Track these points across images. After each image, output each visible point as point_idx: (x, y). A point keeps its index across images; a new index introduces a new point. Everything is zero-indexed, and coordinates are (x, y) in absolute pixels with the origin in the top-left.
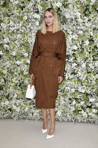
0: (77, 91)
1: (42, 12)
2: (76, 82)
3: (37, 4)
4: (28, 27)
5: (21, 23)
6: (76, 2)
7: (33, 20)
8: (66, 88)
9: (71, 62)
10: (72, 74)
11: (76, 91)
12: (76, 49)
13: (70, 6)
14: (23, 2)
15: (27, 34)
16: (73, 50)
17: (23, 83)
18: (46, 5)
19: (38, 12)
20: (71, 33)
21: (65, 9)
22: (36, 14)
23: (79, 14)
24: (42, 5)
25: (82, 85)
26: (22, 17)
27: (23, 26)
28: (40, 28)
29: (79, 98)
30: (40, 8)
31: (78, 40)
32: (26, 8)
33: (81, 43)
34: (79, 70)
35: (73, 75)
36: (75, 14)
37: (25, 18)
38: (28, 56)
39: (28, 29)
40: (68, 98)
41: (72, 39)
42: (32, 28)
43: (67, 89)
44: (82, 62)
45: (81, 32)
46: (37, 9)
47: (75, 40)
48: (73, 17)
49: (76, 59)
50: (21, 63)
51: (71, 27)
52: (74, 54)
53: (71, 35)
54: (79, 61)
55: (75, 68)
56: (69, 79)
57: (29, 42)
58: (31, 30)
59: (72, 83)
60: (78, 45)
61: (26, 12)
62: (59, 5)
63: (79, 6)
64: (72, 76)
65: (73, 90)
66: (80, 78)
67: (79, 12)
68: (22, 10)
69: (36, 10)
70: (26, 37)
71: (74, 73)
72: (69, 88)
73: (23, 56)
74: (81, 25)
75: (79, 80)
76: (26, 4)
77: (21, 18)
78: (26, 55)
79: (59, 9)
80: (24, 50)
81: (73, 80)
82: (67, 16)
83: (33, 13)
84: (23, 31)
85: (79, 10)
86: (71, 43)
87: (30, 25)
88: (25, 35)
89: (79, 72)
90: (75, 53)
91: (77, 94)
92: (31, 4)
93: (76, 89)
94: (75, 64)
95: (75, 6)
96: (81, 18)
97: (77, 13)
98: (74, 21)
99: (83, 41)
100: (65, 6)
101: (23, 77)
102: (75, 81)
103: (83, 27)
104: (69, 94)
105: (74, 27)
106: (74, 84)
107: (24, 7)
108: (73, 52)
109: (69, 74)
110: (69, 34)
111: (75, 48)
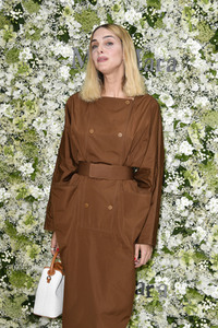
0: (193, 291)
1: (78, 37)
2: (192, 262)
3: (64, 14)
4: (34, 81)
5: (13, 69)
6: (187, 9)
7: (51, 62)
8: (158, 279)
9: (171, 194)
10: (175, 232)
11: (190, 290)
12: (187, 153)
13: (168, 21)
14: (19, 7)
15: (30, 105)
16: (177, 157)
17: (13, 261)
18: (92, 17)
19: (65, 38)
20: (170, 102)
21: (151, 30)
22: (59, 43)
23: (195, 47)
24: (78, 18)
25: (212, 272)
26: (15, 50)
27: (18, 78)
28: (72, 85)
29: (201, 315)
30: (73, 25)
31: (193, 126)
32: (28, 25)
33: (203, 135)
34: (200, 220)
35: (180, 236)
36: (184, 46)
37: (26, 54)
38: (33, 175)
39: (35, 90)
40: (165, 315)
41: (176, 122)
42: (46, 86)
43: (162, 283)
44: (209, 194)
45: (203, 102)
46: (65, 28)
47: (183, 125)
48: (178, 56)
49: (187, 184)
50: (7, 195)
51: (170, 85)
52: (180, 169)
53: (171, 110)
54: (197, 192)
55: (185, 214)
56: (165, 250)
57: (38, 129)
58: (44, 91)
59: (175, 263)
60: (196, 141)
61: (27, 36)
62: (133, 16)
63: (195, 21)
64: (177, 240)
65: (182, 288)
66: (203, 247)
67: (195, 38)
68: (17, 29)
69: (61, 32)
70: (27, 113)
71: (181, 230)
72: (167, 281)
73: (16, 175)
74: (203, 78)
75: (200, 254)
76: (27, 13)
77: (13, 56)
78: (27, 169)
79: (133, 30)
80: (19, 154)
81: (180, 253)
82: (159, 51)
83: (49, 39)
84: (17, 95)
85: (196, 33)
86: (172, 134)
87: (40, 78)
88: (25, 108)
89: (198, 228)
90: (184, 164)
91: (194, 302)
92: (44, 13)
93: (192, 285)
94: (185, 202)
95: (182, 22)
96: (203, 58)
97: (190, 41)
98: (180, 67)
99: (209, 129)
100: (153, 20)
101: (13, 244)
102: (186, 258)
103: (209, 87)
104: (167, 302)
105: (181, 84)
106: (183, 266)
107: (22, 21)
108: (177, 163)
109: (168, 233)
110: (164, 106)
111: (186, 149)
